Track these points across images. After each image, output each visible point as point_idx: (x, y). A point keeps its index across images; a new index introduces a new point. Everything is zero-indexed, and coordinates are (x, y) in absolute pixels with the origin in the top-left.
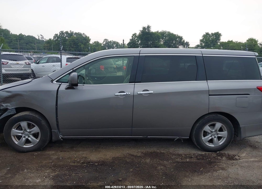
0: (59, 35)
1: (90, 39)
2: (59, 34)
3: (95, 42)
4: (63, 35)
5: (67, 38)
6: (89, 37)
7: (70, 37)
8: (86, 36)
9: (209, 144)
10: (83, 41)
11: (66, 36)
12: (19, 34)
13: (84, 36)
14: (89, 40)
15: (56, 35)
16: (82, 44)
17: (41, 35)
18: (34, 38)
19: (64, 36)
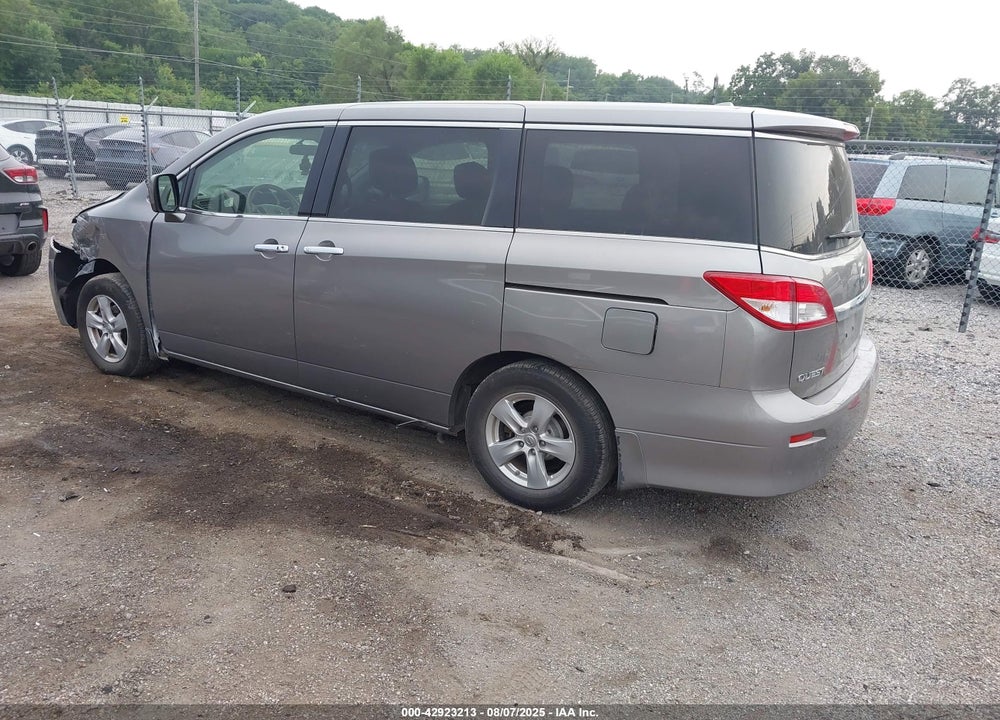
0: (756, 71)
1: (883, 82)
2: (753, 67)
3: (905, 95)
4: (768, 70)
5: (782, 80)
6: (876, 74)
7: (796, 77)
8: (866, 71)
9: (517, 474)
10: (849, 90)
11: (781, 74)
12: (623, 74)
13: (857, 69)
14: (877, 86)
15: (744, 69)
16: (843, 102)
17: (697, 74)
18: (671, 84)
19: (774, 71)
